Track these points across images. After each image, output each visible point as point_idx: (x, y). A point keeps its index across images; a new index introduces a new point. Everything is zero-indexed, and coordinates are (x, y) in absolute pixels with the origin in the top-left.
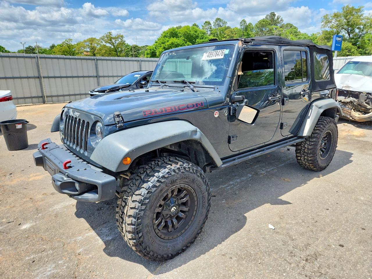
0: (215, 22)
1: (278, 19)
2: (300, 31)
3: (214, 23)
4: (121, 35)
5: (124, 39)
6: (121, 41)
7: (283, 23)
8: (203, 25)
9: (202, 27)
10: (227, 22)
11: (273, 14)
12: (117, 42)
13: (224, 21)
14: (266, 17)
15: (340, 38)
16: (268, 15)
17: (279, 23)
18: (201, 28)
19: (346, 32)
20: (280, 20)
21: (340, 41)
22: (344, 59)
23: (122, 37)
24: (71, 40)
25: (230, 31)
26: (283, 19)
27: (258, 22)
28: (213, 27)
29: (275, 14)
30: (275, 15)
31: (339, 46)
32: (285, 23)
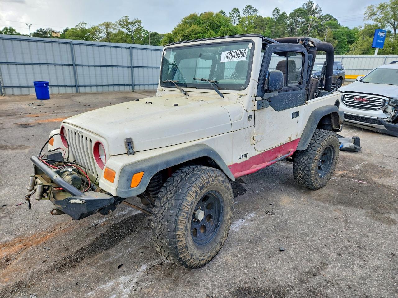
0: (245, 9)
1: (316, 9)
2: (340, 24)
3: (244, 11)
4: (139, 20)
5: (142, 25)
6: (139, 26)
7: (321, 14)
8: (231, 12)
9: (230, 15)
10: (258, 11)
11: (311, 2)
12: (134, 28)
13: (255, 9)
14: (303, 6)
15: (383, 33)
16: (305, 4)
17: (316, 13)
18: (228, 15)
19: (392, 26)
20: (318, 10)
21: (383, 36)
22: (384, 58)
23: (140, 22)
24: (85, 24)
25: (260, 20)
26: (322, 9)
27: (293, 11)
28: (242, 15)
29: (313, 2)
30: (313, 4)
31: (381, 42)
32: (324, 15)
